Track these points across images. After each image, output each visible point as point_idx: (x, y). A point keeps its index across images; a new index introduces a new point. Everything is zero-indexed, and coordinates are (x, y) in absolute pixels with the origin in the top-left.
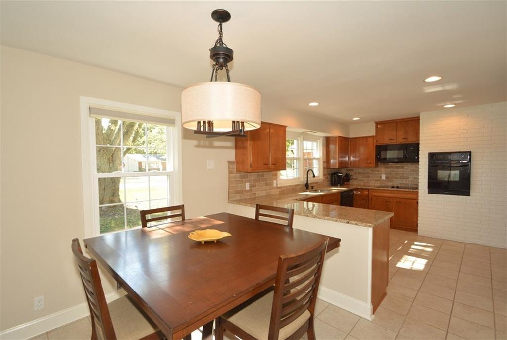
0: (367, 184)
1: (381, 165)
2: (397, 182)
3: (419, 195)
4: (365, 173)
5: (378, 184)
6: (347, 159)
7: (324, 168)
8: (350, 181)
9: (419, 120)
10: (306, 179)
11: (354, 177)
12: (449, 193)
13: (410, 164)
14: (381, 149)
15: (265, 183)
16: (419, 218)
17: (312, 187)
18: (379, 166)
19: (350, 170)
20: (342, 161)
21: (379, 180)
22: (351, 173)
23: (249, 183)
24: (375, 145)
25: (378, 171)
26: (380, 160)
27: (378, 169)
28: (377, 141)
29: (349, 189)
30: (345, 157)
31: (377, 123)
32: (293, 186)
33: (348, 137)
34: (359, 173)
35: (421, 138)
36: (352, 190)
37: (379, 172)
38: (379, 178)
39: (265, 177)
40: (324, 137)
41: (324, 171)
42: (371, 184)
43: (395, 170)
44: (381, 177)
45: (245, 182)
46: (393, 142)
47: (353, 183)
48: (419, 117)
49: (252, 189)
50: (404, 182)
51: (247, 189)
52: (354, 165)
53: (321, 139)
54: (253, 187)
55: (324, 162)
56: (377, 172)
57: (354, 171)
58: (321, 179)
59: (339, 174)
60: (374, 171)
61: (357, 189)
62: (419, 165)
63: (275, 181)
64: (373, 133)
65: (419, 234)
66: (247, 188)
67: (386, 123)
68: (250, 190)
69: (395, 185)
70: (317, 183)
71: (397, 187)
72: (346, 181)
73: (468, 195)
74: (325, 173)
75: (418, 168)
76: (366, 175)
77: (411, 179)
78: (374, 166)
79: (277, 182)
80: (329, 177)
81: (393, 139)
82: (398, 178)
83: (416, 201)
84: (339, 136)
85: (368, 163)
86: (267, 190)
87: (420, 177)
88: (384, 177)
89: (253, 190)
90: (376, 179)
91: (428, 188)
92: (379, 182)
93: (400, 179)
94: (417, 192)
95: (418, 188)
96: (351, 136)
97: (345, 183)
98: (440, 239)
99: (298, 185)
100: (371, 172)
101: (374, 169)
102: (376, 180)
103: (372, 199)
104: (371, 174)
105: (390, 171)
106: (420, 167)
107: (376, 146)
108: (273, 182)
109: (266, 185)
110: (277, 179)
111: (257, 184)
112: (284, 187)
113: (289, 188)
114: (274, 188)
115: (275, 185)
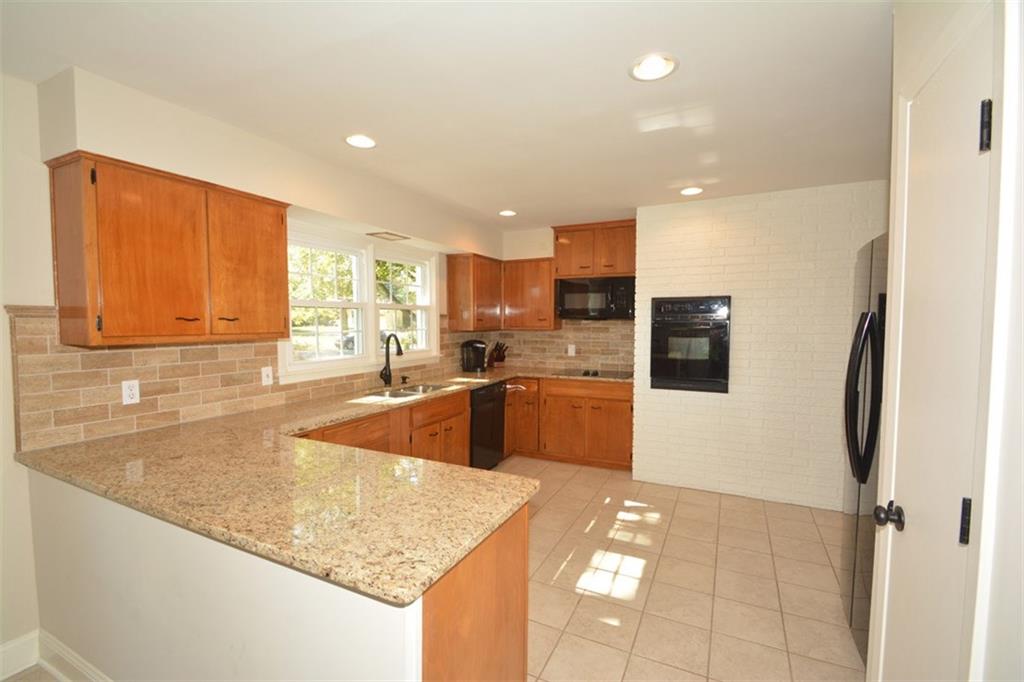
0: (541, 366)
1: (566, 324)
2: (596, 363)
3: (635, 391)
4: (536, 342)
5: (561, 365)
6: (498, 311)
7: (442, 331)
8: (506, 359)
9: (635, 225)
10: (384, 360)
11: (516, 352)
12: (691, 386)
13: (620, 322)
14: (565, 287)
15: (223, 378)
16: (635, 443)
17: (404, 379)
18: (564, 326)
19: (506, 336)
20: (483, 314)
21: (561, 357)
22: (508, 342)
23: (136, 383)
24: (553, 279)
25: (561, 337)
26: (565, 313)
27: (561, 332)
28: (557, 270)
29: (497, 380)
30: (495, 306)
31: (559, 231)
32: (341, 378)
33: (500, 259)
34: (525, 342)
35: (637, 266)
36: (504, 382)
37: (564, 340)
38: (563, 354)
39: (220, 360)
40: (441, 254)
41: (442, 339)
42: (547, 366)
43: (593, 335)
44: (566, 352)
45: (118, 380)
46: (588, 274)
47: (512, 364)
48: (634, 220)
49: (153, 405)
50: (610, 362)
51: (126, 401)
52: (514, 324)
53: (434, 260)
54: (161, 392)
55: (442, 316)
56: (560, 341)
57: (516, 337)
58: (436, 357)
59: (478, 345)
60: (553, 337)
61: (515, 380)
62: (634, 325)
63: (266, 371)
64: (548, 252)
65: (634, 478)
66: (130, 397)
67: (574, 231)
68: (145, 405)
69: (592, 367)
70: (424, 366)
71: (595, 374)
72: (497, 360)
73: (725, 390)
74: (445, 342)
75: (633, 330)
76: (538, 346)
77: (621, 355)
78: (552, 327)
79: (275, 372)
80: (457, 351)
81: (588, 267)
82: (597, 352)
83: (628, 404)
84: (475, 255)
85: (540, 320)
87: (636, 352)
88: (572, 351)
89: (160, 403)
90: (558, 354)
91: (652, 375)
92: (564, 362)
93: (603, 354)
94: (631, 385)
95: (631, 375)
96: (506, 257)
97: (496, 364)
98: (673, 487)
99: (361, 376)
100: (548, 339)
101: (555, 333)
102: (558, 358)
103: (545, 402)
104: (549, 343)
105: (584, 338)
106: (637, 328)
107: (556, 280)
108: (260, 373)
109: (228, 382)
110: (274, 363)
111: (182, 382)
112: (304, 384)
113: (324, 385)
114: (264, 390)
115: (267, 380)
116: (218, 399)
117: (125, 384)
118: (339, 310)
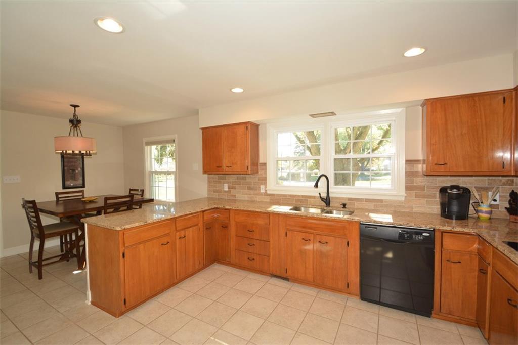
15: (248, 187)
17: (344, 205)
23: (227, 185)
32: (299, 196)
39: (247, 181)
41: (408, 181)
45: (223, 183)
49: (230, 191)
54: (232, 188)
59: (454, 191)
63: (262, 187)
66: (226, 189)
68: (229, 192)
79: (265, 188)
86: (251, 194)
89: (232, 192)
108: (260, 187)
109: (249, 188)
110: (265, 184)
111: (237, 186)
112: (278, 195)
113: (288, 198)
114: (261, 194)
115: (262, 191)
116: (246, 194)
117: (225, 185)
118: (303, 161)
